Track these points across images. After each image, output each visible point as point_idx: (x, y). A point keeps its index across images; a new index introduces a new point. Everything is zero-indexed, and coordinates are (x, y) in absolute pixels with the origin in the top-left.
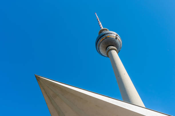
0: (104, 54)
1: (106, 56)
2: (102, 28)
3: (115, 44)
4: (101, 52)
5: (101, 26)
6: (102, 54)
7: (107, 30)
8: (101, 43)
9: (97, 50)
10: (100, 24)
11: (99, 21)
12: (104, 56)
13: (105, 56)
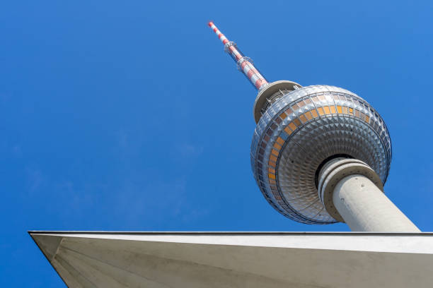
0: (311, 214)
1: (326, 217)
2: (265, 85)
3: (355, 146)
4: (292, 205)
5: (257, 77)
6: (304, 214)
7: (290, 88)
8: (279, 158)
9: (271, 202)
10: (249, 67)
11: (236, 59)
12: (316, 222)
13: (321, 219)
